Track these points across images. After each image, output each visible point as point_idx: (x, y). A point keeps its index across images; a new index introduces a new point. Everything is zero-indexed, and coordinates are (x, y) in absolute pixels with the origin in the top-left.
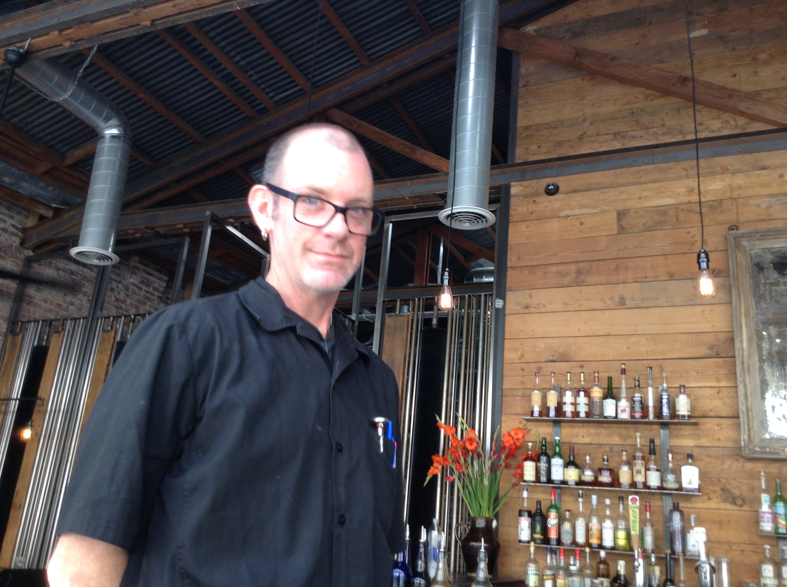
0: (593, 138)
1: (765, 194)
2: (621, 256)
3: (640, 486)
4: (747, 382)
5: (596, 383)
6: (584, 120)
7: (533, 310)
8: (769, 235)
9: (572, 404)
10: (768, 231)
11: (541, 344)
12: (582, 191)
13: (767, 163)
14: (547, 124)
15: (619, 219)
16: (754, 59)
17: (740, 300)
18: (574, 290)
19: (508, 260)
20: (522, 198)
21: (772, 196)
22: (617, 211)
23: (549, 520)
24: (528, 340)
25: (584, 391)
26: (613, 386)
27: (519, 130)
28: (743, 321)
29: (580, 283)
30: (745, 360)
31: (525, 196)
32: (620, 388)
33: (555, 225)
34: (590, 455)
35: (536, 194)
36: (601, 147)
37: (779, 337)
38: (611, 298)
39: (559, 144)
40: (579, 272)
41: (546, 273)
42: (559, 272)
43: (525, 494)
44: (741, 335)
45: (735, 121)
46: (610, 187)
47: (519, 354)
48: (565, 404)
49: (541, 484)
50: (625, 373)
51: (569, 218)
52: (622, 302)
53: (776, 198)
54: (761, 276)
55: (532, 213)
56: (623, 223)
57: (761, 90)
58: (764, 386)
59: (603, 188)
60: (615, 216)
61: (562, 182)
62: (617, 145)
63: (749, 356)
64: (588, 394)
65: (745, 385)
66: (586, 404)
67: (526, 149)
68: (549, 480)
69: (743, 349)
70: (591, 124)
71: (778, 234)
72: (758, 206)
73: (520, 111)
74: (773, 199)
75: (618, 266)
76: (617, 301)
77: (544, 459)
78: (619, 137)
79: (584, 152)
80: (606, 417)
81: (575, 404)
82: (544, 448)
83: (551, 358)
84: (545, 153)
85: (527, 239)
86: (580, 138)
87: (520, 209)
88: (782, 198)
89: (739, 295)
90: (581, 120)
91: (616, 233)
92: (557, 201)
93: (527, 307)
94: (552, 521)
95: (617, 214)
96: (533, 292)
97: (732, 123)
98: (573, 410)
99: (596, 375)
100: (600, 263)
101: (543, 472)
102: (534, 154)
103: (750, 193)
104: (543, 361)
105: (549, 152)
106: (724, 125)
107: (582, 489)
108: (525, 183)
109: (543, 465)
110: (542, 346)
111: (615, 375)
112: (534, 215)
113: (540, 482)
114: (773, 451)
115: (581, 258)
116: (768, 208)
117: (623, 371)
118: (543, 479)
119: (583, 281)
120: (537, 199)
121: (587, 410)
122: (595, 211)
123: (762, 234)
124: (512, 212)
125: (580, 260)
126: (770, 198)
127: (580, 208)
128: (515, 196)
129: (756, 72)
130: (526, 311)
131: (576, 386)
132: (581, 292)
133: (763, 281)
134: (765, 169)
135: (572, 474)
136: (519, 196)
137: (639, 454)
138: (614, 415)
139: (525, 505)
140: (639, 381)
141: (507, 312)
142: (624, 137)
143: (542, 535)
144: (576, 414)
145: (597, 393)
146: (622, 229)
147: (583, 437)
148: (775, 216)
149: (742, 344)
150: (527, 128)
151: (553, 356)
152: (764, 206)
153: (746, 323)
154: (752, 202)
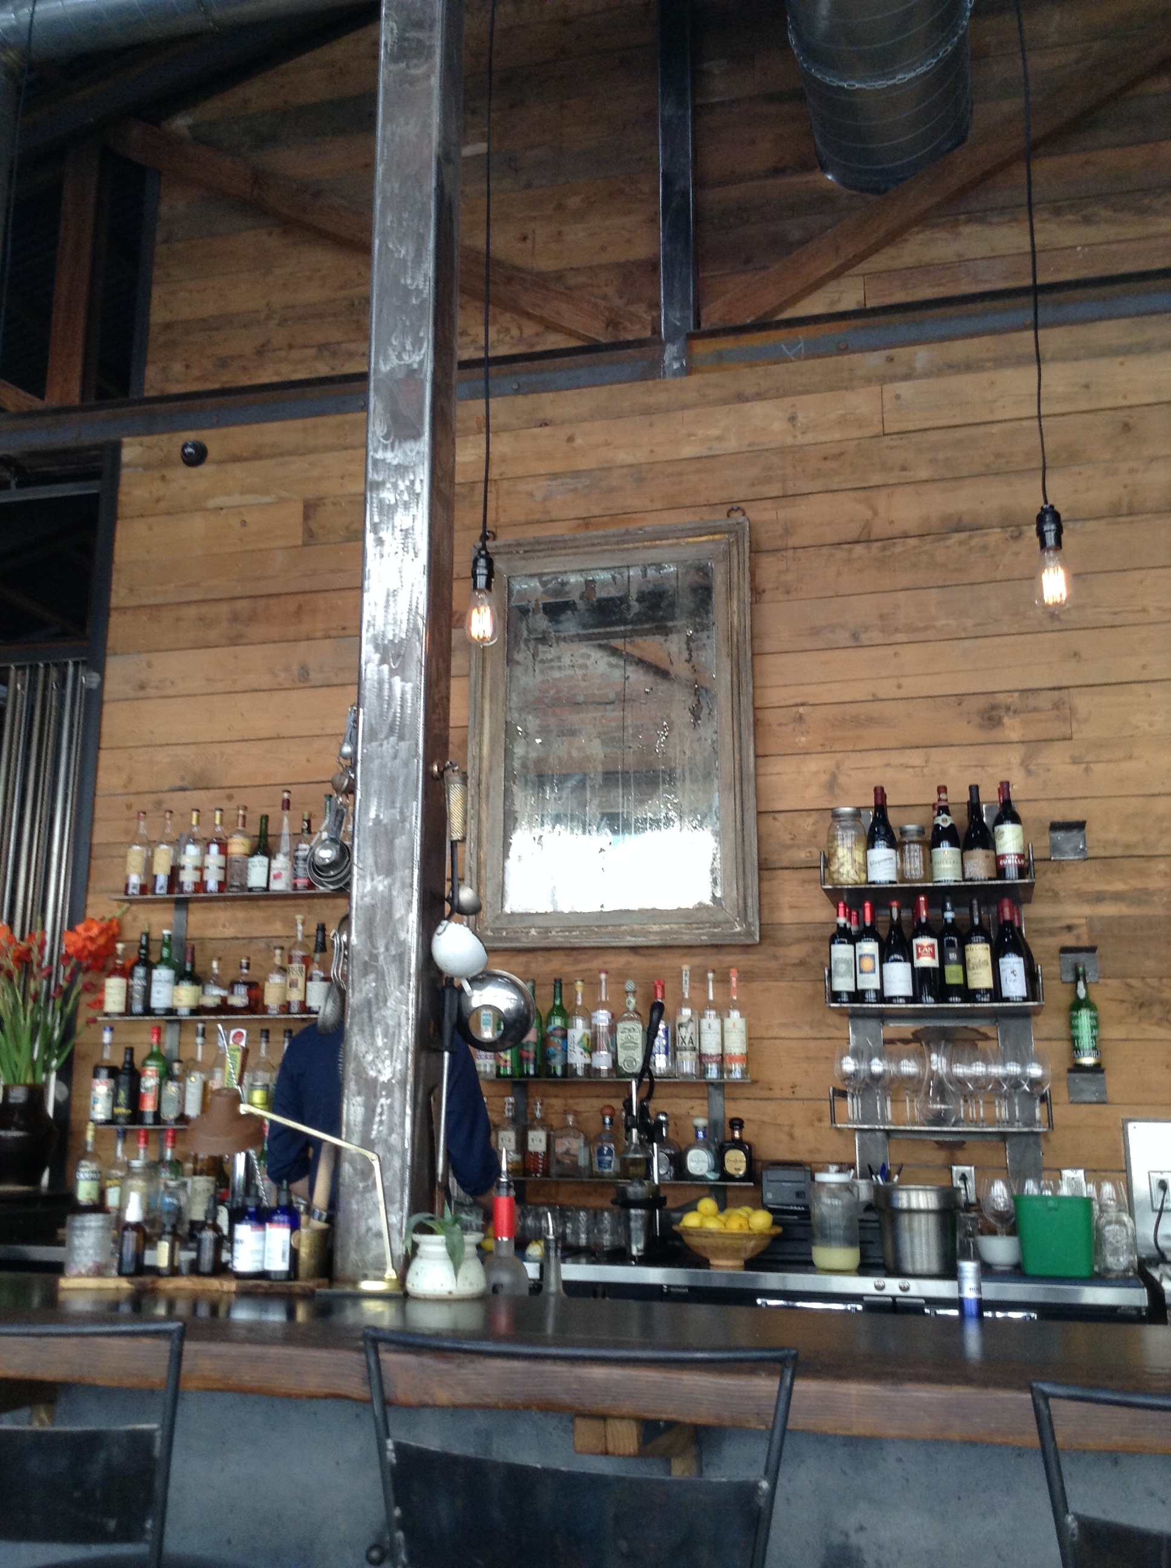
0: (283, 354)
1: (542, 472)
2: (307, 587)
3: (295, 1008)
4: (484, 816)
5: (240, 828)
6: (268, 317)
7: (151, 692)
8: (539, 551)
9: (196, 868)
10: (538, 542)
11: (163, 757)
12: (246, 459)
13: (550, 412)
14: (204, 320)
15: (306, 517)
16: (560, 207)
17: (484, 669)
18: (223, 653)
19: (113, 594)
20: (140, 469)
21: (554, 476)
22: (305, 501)
23: (143, 1079)
24: (142, 750)
25: (219, 844)
26: (270, 832)
27: (154, 330)
28: (487, 707)
29: (235, 640)
30: (484, 778)
31: (147, 467)
32: (279, 836)
33: (197, 526)
34: (219, 959)
35: (165, 463)
36: (294, 371)
37: (539, 734)
38: (287, 669)
39: (223, 363)
40: (235, 618)
41: (178, 619)
42: (201, 619)
43: (107, 1037)
44: (481, 733)
45: (520, 328)
46: (293, 452)
47: (124, 776)
48: (183, 868)
49: (132, 1018)
50: (288, 808)
51: (223, 512)
52: (303, 678)
53: (560, 481)
54: (524, 625)
55: (158, 500)
56: (313, 525)
57: (566, 270)
58: (510, 822)
59: (282, 455)
60: (299, 509)
61: (214, 439)
62: (323, 370)
63: (491, 769)
64: (223, 849)
65: (479, 821)
66: (220, 868)
67: (164, 368)
68: (148, 1010)
69: (481, 758)
70: (279, 325)
71: (553, 549)
72: (531, 495)
73: (157, 292)
74: (555, 483)
75: (300, 607)
76: (296, 673)
77: (140, 971)
78: (326, 353)
79: (265, 380)
80: (251, 890)
81: (201, 869)
82: (143, 951)
83: (179, 783)
84: (197, 379)
85: (148, 552)
86: (260, 352)
87: (137, 492)
88: (569, 480)
89: (484, 660)
90: (263, 316)
91: (300, 542)
92: (204, 475)
93: (142, 687)
94: (149, 1082)
95: (304, 507)
96: (155, 658)
97: (515, 332)
98: (198, 880)
99: (241, 812)
100: (272, 601)
101: (137, 997)
102: (178, 381)
103: (520, 471)
104: (166, 788)
105: (203, 378)
106: (502, 336)
107: (203, 1021)
108: (148, 440)
109: (138, 983)
110: (166, 760)
111: (274, 812)
112: (163, 505)
113: (132, 1014)
114: (511, 935)
115: (239, 591)
116: (545, 499)
117: (286, 805)
118: (138, 1008)
119: (240, 636)
120: (169, 473)
121: (221, 878)
122: (267, 499)
123: (526, 548)
124: (122, 498)
125: (236, 594)
126: (551, 480)
127: (242, 493)
128: (128, 465)
129: (560, 233)
130: (141, 694)
131: (206, 834)
132: (236, 657)
133: (525, 634)
134: (546, 424)
135: (185, 996)
136: (136, 466)
137: (298, 953)
138: (264, 885)
139: (106, 1055)
140: (309, 822)
141: (106, 697)
142: (334, 354)
143: (128, 1108)
144: (201, 885)
145: (238, 846)
146: (310, 536)
147: (224, 926)
148: (555, 515)
149: (481, 749)
150: (168, 326)
151: (183, 779)
152: (539, 496)
153: (491, 710)
154: (522, 487)
